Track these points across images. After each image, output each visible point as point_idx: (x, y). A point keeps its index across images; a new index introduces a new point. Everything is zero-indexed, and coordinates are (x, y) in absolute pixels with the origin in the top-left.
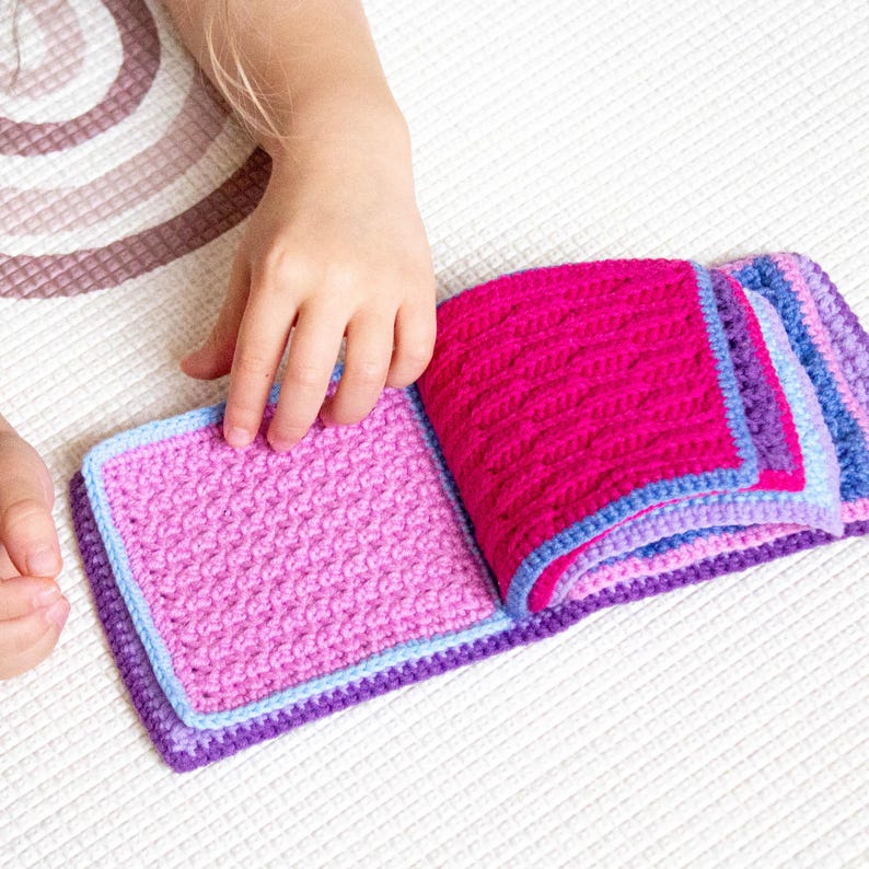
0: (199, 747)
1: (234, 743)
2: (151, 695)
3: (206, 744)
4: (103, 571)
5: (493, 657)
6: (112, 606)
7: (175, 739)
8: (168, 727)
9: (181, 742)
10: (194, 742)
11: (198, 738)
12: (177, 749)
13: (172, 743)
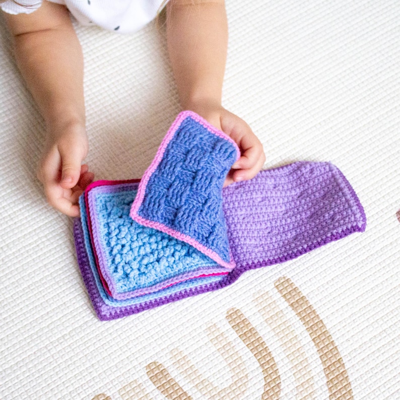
0: (111, 314)
1: (123, 314)
2: (95, 292)
3: (113, 313)
4: (82, 245)
5: (220, 289)
6: (84, 259)
7: (102, 310)
8: (100, 305)
9: (105, 310)
10: (109, 312)
11: (111, 310)
12: (103, 314)
13: (101, 311)
